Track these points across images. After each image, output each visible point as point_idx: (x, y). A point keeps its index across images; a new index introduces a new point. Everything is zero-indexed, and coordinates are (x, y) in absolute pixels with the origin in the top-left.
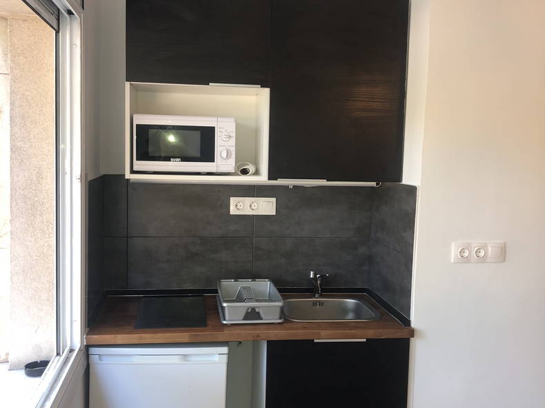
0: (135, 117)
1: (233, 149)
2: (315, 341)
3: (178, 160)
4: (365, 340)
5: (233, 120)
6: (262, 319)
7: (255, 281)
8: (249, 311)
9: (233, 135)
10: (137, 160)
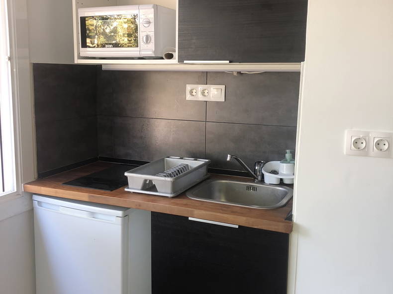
0: (79, 10)
1: (152, 34)
2: (190, 219)
3: (111, 46)
4: (237, 227)
5: (151, 6)
6: (156, 191)
7: (196, 160)
8: (148, 182)
9: (152, 20)
10: (82, 47)
